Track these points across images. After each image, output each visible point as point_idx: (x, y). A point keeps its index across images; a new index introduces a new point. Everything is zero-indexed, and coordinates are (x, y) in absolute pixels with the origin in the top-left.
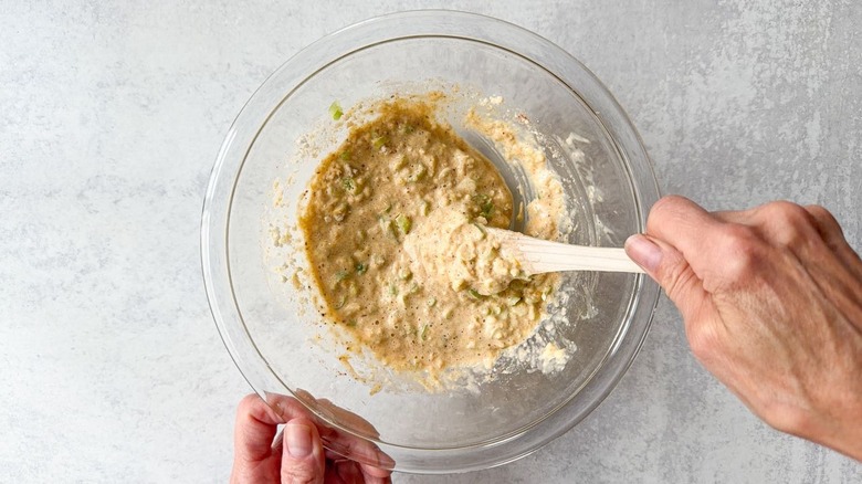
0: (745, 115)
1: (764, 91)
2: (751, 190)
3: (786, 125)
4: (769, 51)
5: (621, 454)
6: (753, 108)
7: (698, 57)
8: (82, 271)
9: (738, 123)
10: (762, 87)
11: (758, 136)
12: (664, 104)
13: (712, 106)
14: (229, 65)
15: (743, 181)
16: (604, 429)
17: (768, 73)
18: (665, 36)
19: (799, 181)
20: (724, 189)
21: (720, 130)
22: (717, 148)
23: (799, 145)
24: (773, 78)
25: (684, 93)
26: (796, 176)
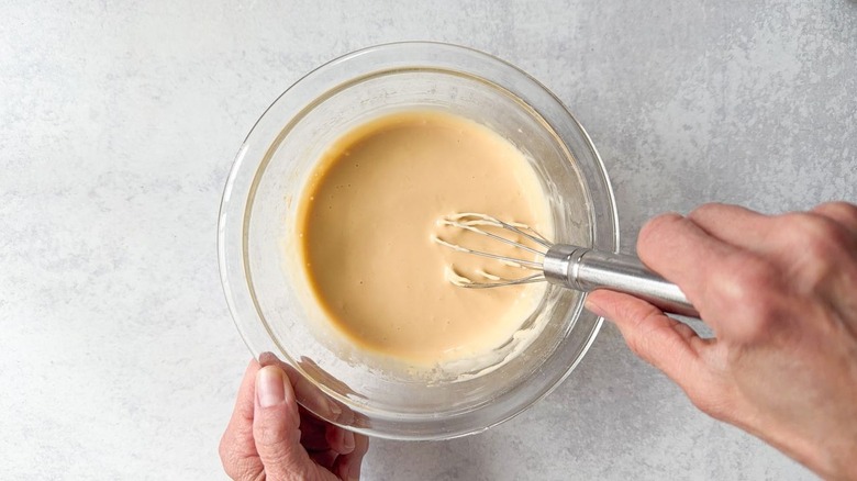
0: (790, 90)
1: (809, 64)
2: (798, 170)
3: (834, 100)
4: (814, 21)
5: (666, 452)
6: (798, 82)
7: (739, 30)
8: (95, 273)
9: (782, 99)
10: (808, 60)
11: (804, 112)
12: (703, 81)
13: (755, 82)
14: (244, 52)
15: (789, 160)
16: (648, 426)
17: (813, 46)
18: (703, 8)
19: (849, 159)
20: (769, 169)
21: (763, 107)
22: (761, 126)
23: (848, 120)
24: (819, 50)
25: (724, 69)
26: (845, 154)
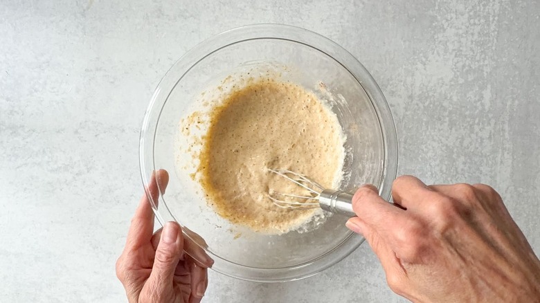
0: (448, 87)
1: (458, 73)
2: (451, 129)
3: (471, 92)
4: (461, 51)
5: (379, 276)
6: (452, 83)
7: (421, 55)
8: (77, 174)
9: (443, 92)
10: (458, 71)
11: (455, 99)
12: (401, 81)
13: (429, 82)
14: (159, 60)
15: (446, 124)
16: (369, 262)
17: (461, 64)
18: (402, 43)
19: (478, 124)
20: (435, 128)
21: (433, 95)
22: (431, 106)
23: (479, 104)
24: (464, 66)
25: (413, 75)
26: (477, 121)
